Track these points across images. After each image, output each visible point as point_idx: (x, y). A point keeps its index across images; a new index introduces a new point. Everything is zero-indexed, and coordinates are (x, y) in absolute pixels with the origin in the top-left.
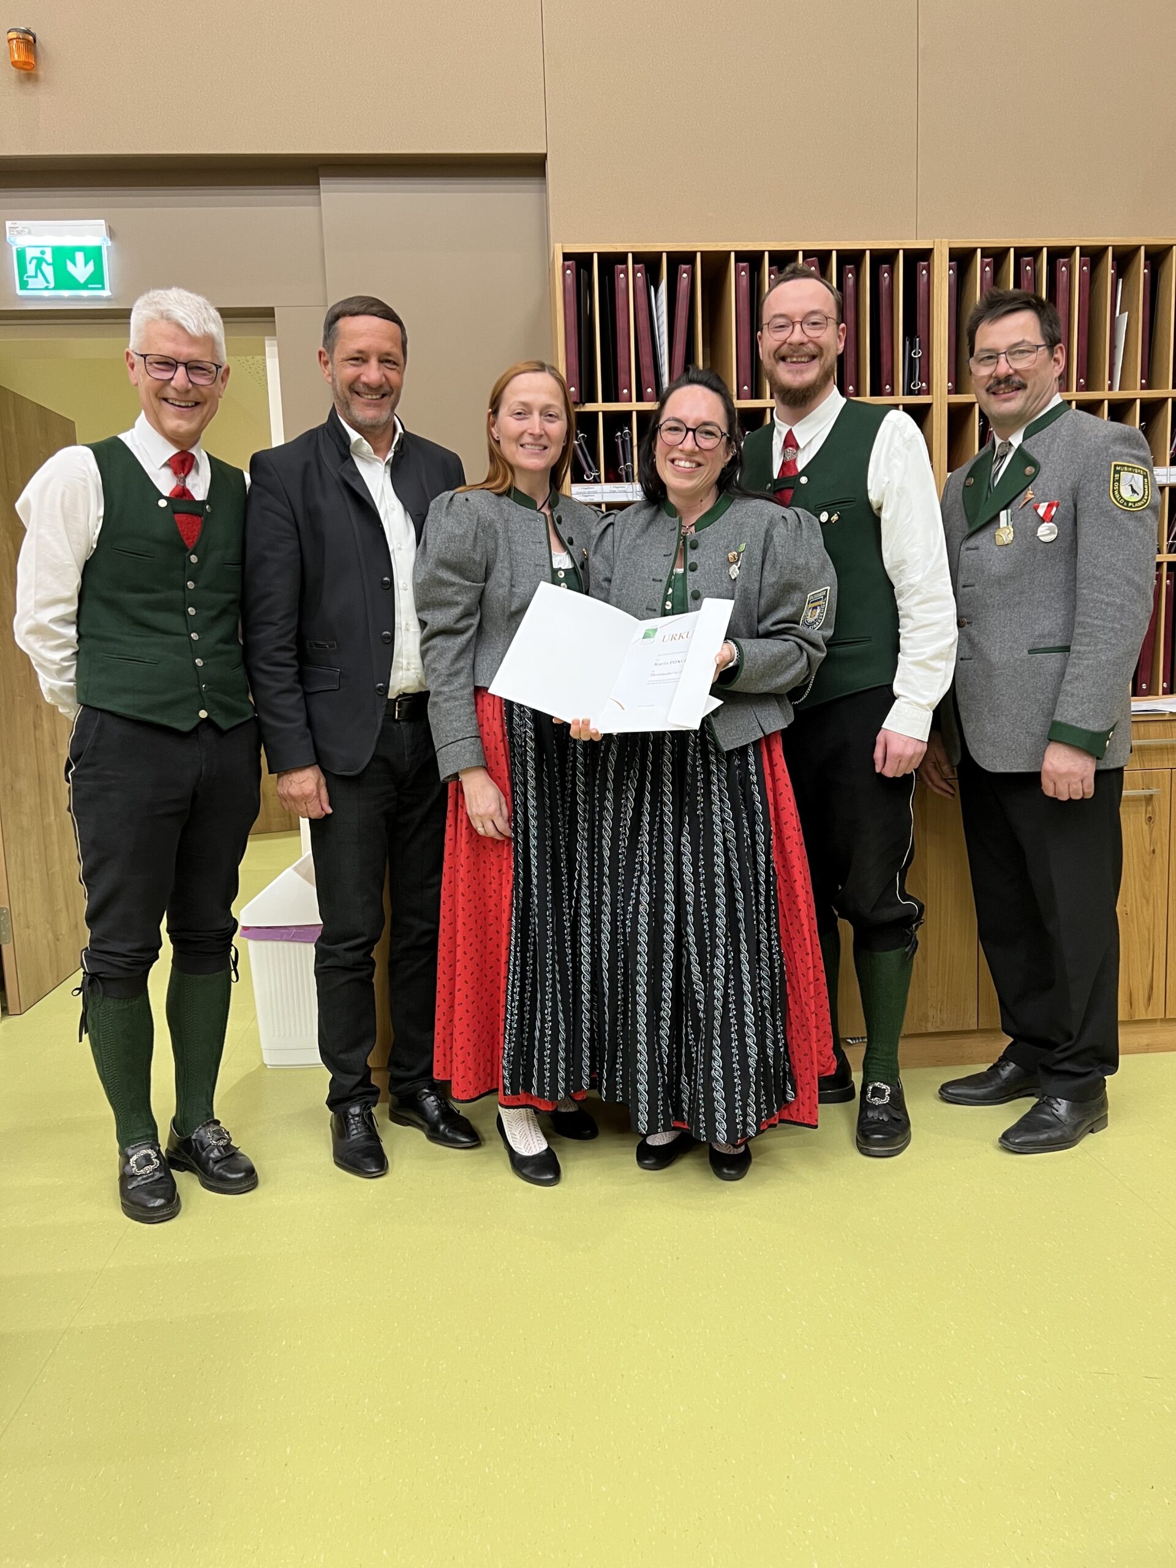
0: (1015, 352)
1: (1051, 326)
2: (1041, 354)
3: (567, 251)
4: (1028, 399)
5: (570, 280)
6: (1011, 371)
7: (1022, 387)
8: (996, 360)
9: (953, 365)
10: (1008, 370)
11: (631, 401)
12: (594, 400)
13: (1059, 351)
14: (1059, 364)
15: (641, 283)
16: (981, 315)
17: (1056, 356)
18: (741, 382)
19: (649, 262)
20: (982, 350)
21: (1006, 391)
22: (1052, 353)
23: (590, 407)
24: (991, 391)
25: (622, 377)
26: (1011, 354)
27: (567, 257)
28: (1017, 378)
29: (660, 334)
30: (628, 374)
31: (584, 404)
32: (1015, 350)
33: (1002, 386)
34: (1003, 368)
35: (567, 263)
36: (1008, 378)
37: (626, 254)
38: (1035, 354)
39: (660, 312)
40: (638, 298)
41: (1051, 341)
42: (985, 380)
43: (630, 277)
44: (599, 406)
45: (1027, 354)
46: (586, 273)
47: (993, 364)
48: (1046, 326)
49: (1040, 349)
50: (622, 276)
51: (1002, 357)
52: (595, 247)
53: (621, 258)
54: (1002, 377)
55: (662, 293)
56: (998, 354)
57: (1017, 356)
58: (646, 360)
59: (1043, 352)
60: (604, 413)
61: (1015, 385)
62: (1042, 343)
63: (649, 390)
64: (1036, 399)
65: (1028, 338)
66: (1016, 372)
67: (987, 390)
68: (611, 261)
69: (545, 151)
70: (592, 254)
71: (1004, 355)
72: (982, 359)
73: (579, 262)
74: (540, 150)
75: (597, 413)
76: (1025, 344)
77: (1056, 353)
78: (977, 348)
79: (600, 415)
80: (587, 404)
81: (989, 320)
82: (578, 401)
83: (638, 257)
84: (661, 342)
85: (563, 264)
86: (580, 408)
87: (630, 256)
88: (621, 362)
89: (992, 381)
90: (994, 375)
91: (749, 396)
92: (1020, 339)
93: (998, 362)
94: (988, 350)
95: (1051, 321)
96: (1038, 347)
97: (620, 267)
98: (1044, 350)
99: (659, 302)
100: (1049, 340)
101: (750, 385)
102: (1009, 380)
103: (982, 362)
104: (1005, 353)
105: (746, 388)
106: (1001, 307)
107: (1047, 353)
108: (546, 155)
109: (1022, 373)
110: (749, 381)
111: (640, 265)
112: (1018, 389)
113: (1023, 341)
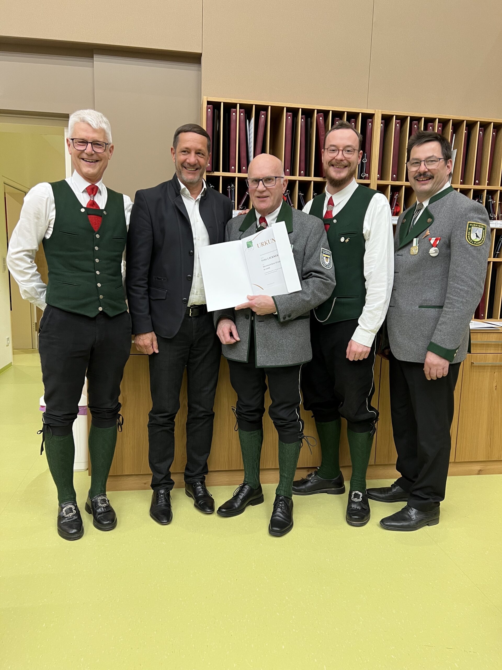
0: (429, 161)
1: (447, 150)
2: (441, 163)
3: (209, 100)
4: (434, 184)
5: (210, 114)
6: (426, 170)
7: (432, 177)
8: (420, 164)
9: (380, 166)
10: (425, 169)
11: (235, 172)
12: (218, 170)
13: (450, 162)
14: (449, 169)
15: (242, 118)
16: (413, 142)
17: (448, 165)
18: (286, 168)
19: (247, 108)
20: (413, 159)
21: (423, 179)
22: (446, 163)
23: (216, 174)
24: (416, 179)
25: (232, 161)
26: (427, 162)
27: (209, 103)
28: (429, 174)
29: (250, 142)
30: (234, 160)
31: (213, 172)
32: (429, 160)
33: (422, 177)
34: (423, 168)
35: (209, 106)
36: (425, 173)
37: (236, 104)
38: (438, 163)
39: (251, 132)
40: (241, 125)
41: (446, 157)
42: (414, 173)
43: (237, 115)
44: (221, 174)
45: (434, 162)
46: (217, 111)
47: (418, 166)
48: (444, 149)
49: (441, 160)
50: (234, 114)
51: (423, 164)
52: (222, 99)
53: (234, 106)
54: (422, 173)
55: (252, 123)
56: (421, 161)
57: (430, 163)
58: (243, 154)
59: (442, 162)
60: (223, 177)
61: (428, 177)
62: (442, 157)
63: (244, 168)
64: (437, 184)
65: (435, 155)
66: (429, 170)
67: (415, 178)
68: (229, 107)
69: (201, 52)
70: (220, 103)
71: (423, 162)
72: (413, 163)
73: (215, 106)
74: (198, 51)
75: (219, 177)
76: (434, 157)
77: (449, 163)
78: (411, 158)
79: (221, 178)
80: (215, 172)
81: (417, 145)
82: (211, 170)
83: (242, 106)
84: (251, 146)
85: (207, 106)
86: (212, 174)
87: (238, 105)
88: (232, 154)
89: (417, 174)
90: (418, 171)
91: (289, 174)
92: (431, 155)
93: (420, 165)
94: (416, 159)
95: (447, 147)
96: (440, 159)
97: (234, 110)
98: (443, 160)
99: (251, 128)
100: (445, 156)
101: (290, 169)
102: (425, 174)
103: (413, 165)
104: (424, 161)
105: (288, 170)
106: (423, 139)
107: (444, 162)
108: (202, 54)
109: (432, 171)
110: (289, 168)
111: (243, 110)
112: (430, 179)
113: (433, 156)
